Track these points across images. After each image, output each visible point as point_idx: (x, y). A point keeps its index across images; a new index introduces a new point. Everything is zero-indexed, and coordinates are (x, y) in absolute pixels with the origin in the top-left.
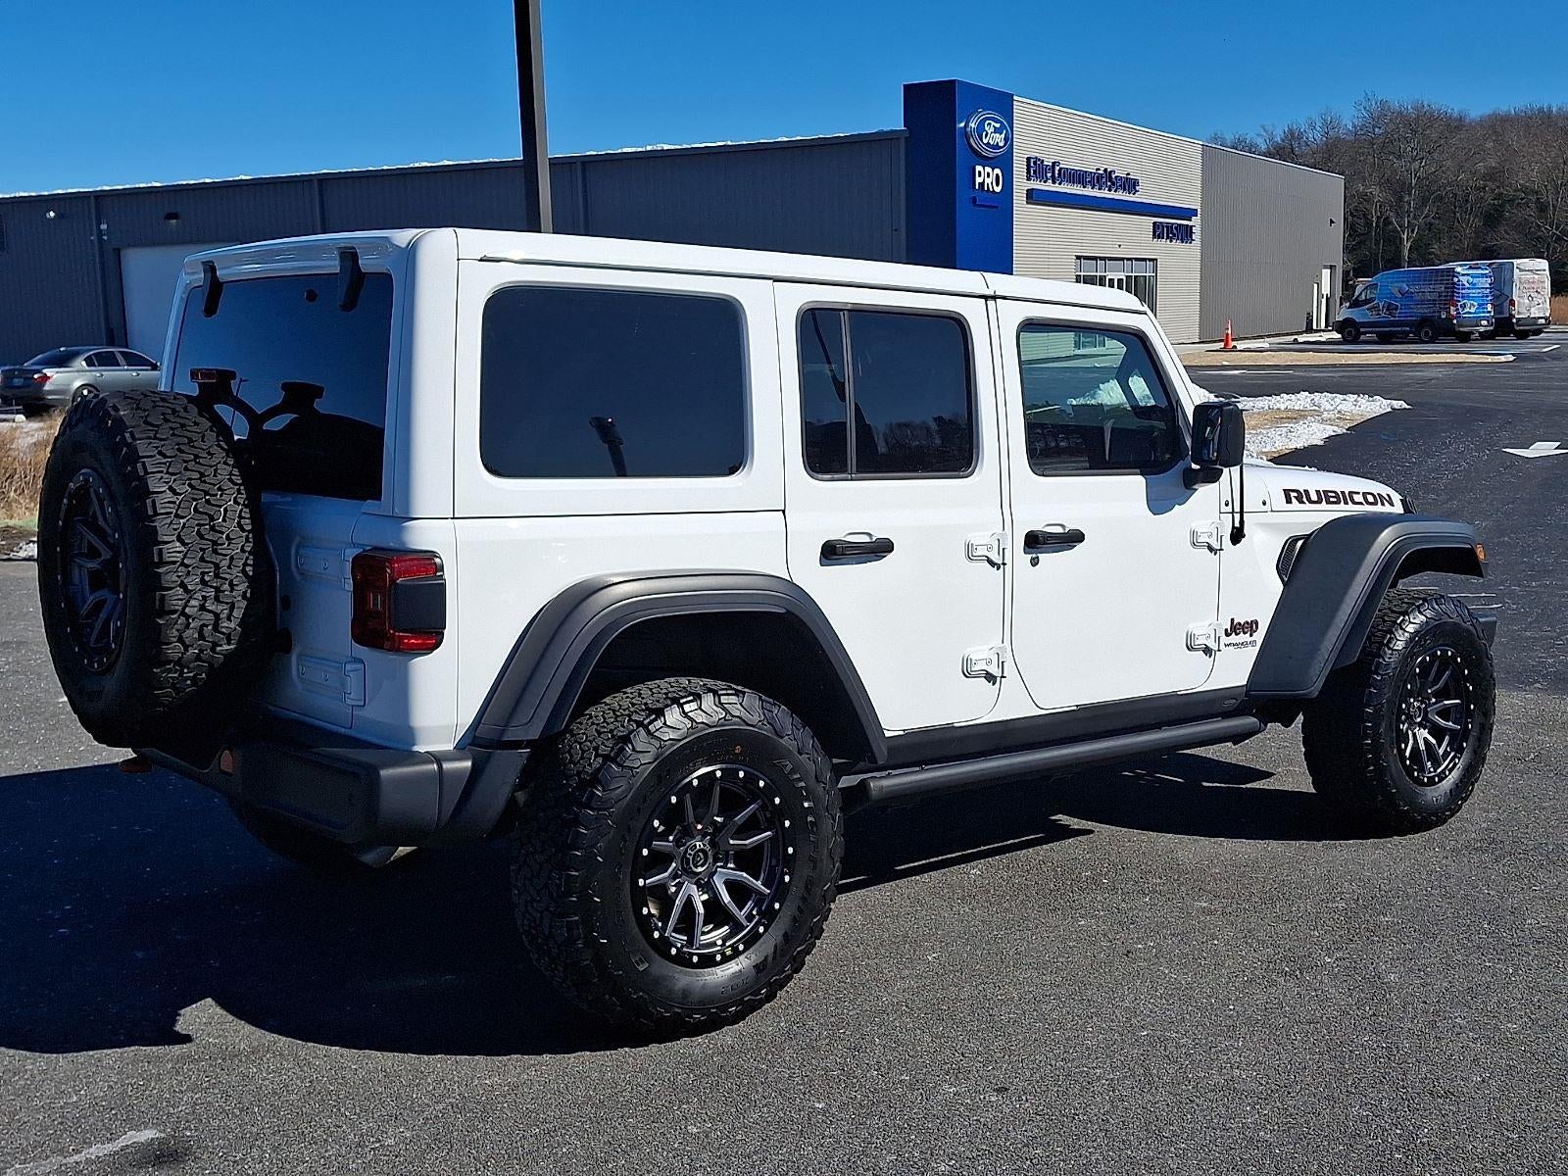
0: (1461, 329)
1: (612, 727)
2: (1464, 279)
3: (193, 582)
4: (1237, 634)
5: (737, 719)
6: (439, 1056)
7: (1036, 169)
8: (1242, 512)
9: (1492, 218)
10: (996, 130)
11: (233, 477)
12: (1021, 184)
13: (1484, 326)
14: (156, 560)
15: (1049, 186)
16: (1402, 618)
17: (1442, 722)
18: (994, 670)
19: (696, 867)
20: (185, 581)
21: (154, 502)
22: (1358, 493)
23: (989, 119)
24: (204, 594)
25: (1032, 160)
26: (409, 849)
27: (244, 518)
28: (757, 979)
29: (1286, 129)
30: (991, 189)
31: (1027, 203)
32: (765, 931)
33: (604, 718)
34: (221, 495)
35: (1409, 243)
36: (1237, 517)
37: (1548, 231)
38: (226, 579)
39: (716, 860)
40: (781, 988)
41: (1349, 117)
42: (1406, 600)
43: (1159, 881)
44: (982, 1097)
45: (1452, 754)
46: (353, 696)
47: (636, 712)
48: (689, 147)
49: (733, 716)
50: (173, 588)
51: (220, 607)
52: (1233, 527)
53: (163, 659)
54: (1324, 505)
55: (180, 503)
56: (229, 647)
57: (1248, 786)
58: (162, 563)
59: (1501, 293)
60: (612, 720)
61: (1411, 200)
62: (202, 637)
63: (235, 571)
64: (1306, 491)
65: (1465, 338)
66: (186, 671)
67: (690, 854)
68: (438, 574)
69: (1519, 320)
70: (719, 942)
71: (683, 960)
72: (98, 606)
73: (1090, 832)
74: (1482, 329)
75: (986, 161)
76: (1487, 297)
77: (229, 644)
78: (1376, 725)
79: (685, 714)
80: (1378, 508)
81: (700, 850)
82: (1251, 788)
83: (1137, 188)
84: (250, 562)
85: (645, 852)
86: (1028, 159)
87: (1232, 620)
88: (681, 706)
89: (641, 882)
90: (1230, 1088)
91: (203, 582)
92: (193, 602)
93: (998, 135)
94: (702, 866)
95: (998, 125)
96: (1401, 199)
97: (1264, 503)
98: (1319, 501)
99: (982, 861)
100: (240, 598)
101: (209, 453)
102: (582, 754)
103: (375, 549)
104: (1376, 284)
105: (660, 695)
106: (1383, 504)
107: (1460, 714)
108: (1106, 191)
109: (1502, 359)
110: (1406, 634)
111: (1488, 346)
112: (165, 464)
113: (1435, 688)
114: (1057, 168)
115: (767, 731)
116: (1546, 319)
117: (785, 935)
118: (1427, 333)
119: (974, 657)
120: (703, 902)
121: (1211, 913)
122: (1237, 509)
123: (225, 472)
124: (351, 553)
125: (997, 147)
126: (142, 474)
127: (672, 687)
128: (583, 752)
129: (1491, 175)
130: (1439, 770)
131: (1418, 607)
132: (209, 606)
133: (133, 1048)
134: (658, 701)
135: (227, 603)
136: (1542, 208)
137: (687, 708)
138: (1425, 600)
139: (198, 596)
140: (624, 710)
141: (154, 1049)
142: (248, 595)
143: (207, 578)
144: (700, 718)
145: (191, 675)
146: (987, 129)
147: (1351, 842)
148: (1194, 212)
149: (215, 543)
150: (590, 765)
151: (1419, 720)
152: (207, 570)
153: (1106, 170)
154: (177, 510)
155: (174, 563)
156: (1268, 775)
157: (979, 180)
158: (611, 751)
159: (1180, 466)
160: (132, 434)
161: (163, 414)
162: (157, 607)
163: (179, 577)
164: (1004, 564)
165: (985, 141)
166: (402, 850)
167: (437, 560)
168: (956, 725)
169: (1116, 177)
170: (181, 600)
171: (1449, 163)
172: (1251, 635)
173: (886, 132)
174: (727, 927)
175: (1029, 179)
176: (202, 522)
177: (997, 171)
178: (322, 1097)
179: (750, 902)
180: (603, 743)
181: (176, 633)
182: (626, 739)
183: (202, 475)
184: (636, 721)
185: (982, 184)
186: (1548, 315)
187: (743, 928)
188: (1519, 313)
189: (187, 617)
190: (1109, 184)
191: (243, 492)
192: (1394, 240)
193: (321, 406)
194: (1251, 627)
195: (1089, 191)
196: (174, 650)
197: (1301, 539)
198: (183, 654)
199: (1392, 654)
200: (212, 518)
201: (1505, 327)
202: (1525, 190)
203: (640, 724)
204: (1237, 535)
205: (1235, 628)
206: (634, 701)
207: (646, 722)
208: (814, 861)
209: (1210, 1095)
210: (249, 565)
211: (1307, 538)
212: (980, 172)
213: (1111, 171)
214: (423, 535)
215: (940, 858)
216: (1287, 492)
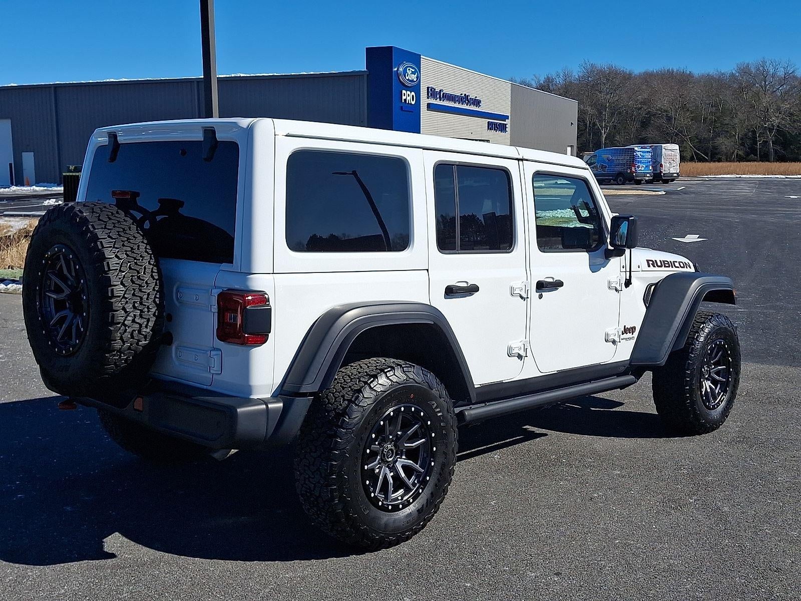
0: (637, 178)
1: (350, 384)
2: (639, 154)
3: (129, 308)
4: (626, 334)
5: (412, 380)
6: (256, 562)
7: (432, 93)
8: (630, 271)
9: (645, 124)
10: (413, 73)
11: (148, 250)
12: (424, 101)
13: (648, 177)
14: (110, 295)
15: (438, 102)
16: (702, 325)
17: (717, 378)
18: (522, 353)
19: (388, 458)
20: (125, 306)
21: (108, 263)
22: (676, 262)
23: (409, 67)
24: (134, 313)
25: (430, 89)
26: (236, 450)
27: (154, 272)
28: (419, 518)
29: (546, 77)
30: (410, 103)
31: (428, 110)
32: (422, 492)
33: (344, 380)
34: (142, 260)
35: (605, 135)
36: (628, 274)
37: (671, 130)
38: (145, 305)
39: (396, 455)
40: (429, 521)
41: (576, 72)
42: (703, 316)
43: (590, 460)
44: (549, 578)
45: (722, 393)
46: (216, 369)
47: (362, 377)
48: (254, 75)
49: (410, 378)
50: (118, 310)
51: (143, 321)
52: (626, 279)
53: (111, 349)
54: (663, 268)
55: (122, 264)
56: (145, 342)
57: (614, 410)
58: (113, 296)
59: (656, 161)
60: (349, 381)
61: (606, 114)
62: (132, 337)
63: (150, 301)
64: (656, 261)
65: (638, 182)
66: (122, 355)
67: (385, 452)
68: (267, 303)
69: (664, 174)
70: (400, 498)
71: (384, 508)
72: (62, 320)
73: (546, 435)
74: (647, 178)
75: (407, 88)
76: (650, 162)
77: (145, 341)
78: (692, 380)
79: (388, 378)
80: (685, 270)
81: (390, 449)
82: (615, 411)
83: (480, 104)
84: (158, 296)
85: (368, 451)
86: (428, 88)
87: (625, 326)
88: (386, 373)
89: (366, 467)
90: (670, 569)
91: (134, 307)
92: (129, 318)
93: (413, 75)
94: (391, 457)
95: (413, 70)
96: (601, 113)
97: (639, 267)
98: (661, 266)
99: (498, 451)
100: (152, 316)
101: (134, 237)
102: (335, 399)
103: (229, 289)
104: (596, 155)
105: (373, 367)
106: (687, 268)
107: (725, 373)
108: (465, 105)
109: (660, 193)
110: (705, 333)
111: (650, 186)
112: (112, 242)
113: (715, 360)
114: (442, 93)
115: (425, 387)
116: (677, 174)
117: (432, 493)
118: (620, 180)
119: (513, 346)
120: (392, 476)
121: (623, 477)
122: (628, 270)
123: (143, 247)
124: (216, 292)
125: (413, 81)
126: (100, 248)
127: (377, 363)
128: (336, 398)
129: (644, 103)
130: (716, 402)
131: (710, 320)
132: (137, 320)
133: (84, 561)
134: (373, 371)
135: (146, 318)
136: (669, 119)
137: (388, 374)
138: (712, 316)
139: (132, 314)
140: (355, 375)
141: (97, 561)
142: (156, 314)
143: (136, 305)
144: (394, 379)
145: (125, 357)
146: (408, 71)
147: (676, 438)
148: (507, 117)
149: (140, 286)
150: (341, 405)
151: (707, 376)
152: (136, 301)
153: (465, 95)
154: (120, 268)
155: (119, 296)
156: (621, 404)
157: (404, 98)
158: (352, 398)
159: (603, 247)
160: (93, 226)
161: (107, 215)
162: (110, 321)
163: (122, 304)
164: (528, 298)
165: (407, 78)
166: (233, 451)
167: (266, 296)
168: (504, 381)
169: (470, 98)
170: (123, 317)
171: (624, 95)
172: (632, 334)
173: (357, 72)
174: (402, 490)
175: (428, 98)
176: (133, 274)
177: (413, 93)
178: (201, 587)
179: (413, 476)
180: (346, 393)
181: (119, 335)
182: (359, 391)
183: (132, 249)
184: (363, 381)
185: (405, 100)
186: (678, 172)
187: (411, 490)
188: (664, 171)
189: (125, 326)
190: (467, 102)
191: (153, 258)
192: (598, 134)
193: (183, 211)
194: (633, 329)
195: (457, 105)
196: (118, 344)
197: (653, 285)
198: (122, 346)
199: (699, 343)
200: (138, 272)
201: (658, 178)
202: (660, 109)
203: (366, 383)
204: (628, 283)
205: (626, 330)
206: (359, 370)
207: (369, 382)
208: (445, 453)
209: (663, 574)
210: (157, 298)
211: (656, 284)
212: (404, 94)
213: (467, 96)
214: (259, 282)
215: (476, 449)
216: (648, 261)
